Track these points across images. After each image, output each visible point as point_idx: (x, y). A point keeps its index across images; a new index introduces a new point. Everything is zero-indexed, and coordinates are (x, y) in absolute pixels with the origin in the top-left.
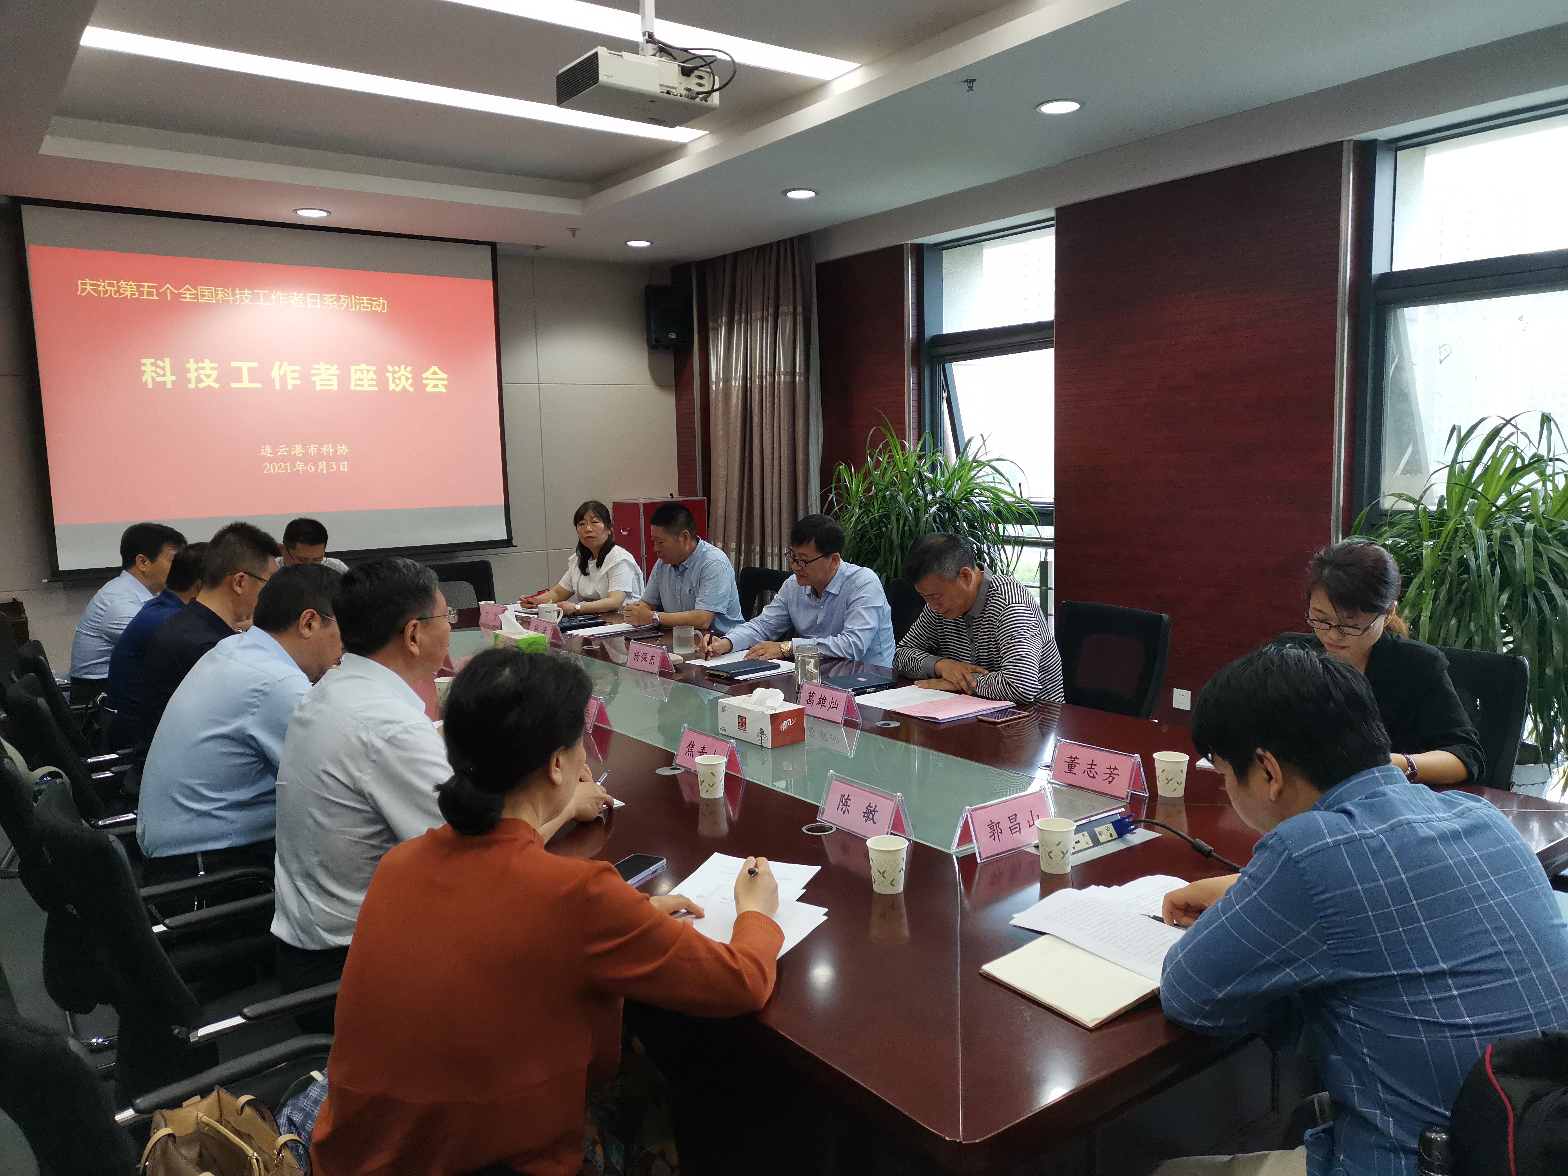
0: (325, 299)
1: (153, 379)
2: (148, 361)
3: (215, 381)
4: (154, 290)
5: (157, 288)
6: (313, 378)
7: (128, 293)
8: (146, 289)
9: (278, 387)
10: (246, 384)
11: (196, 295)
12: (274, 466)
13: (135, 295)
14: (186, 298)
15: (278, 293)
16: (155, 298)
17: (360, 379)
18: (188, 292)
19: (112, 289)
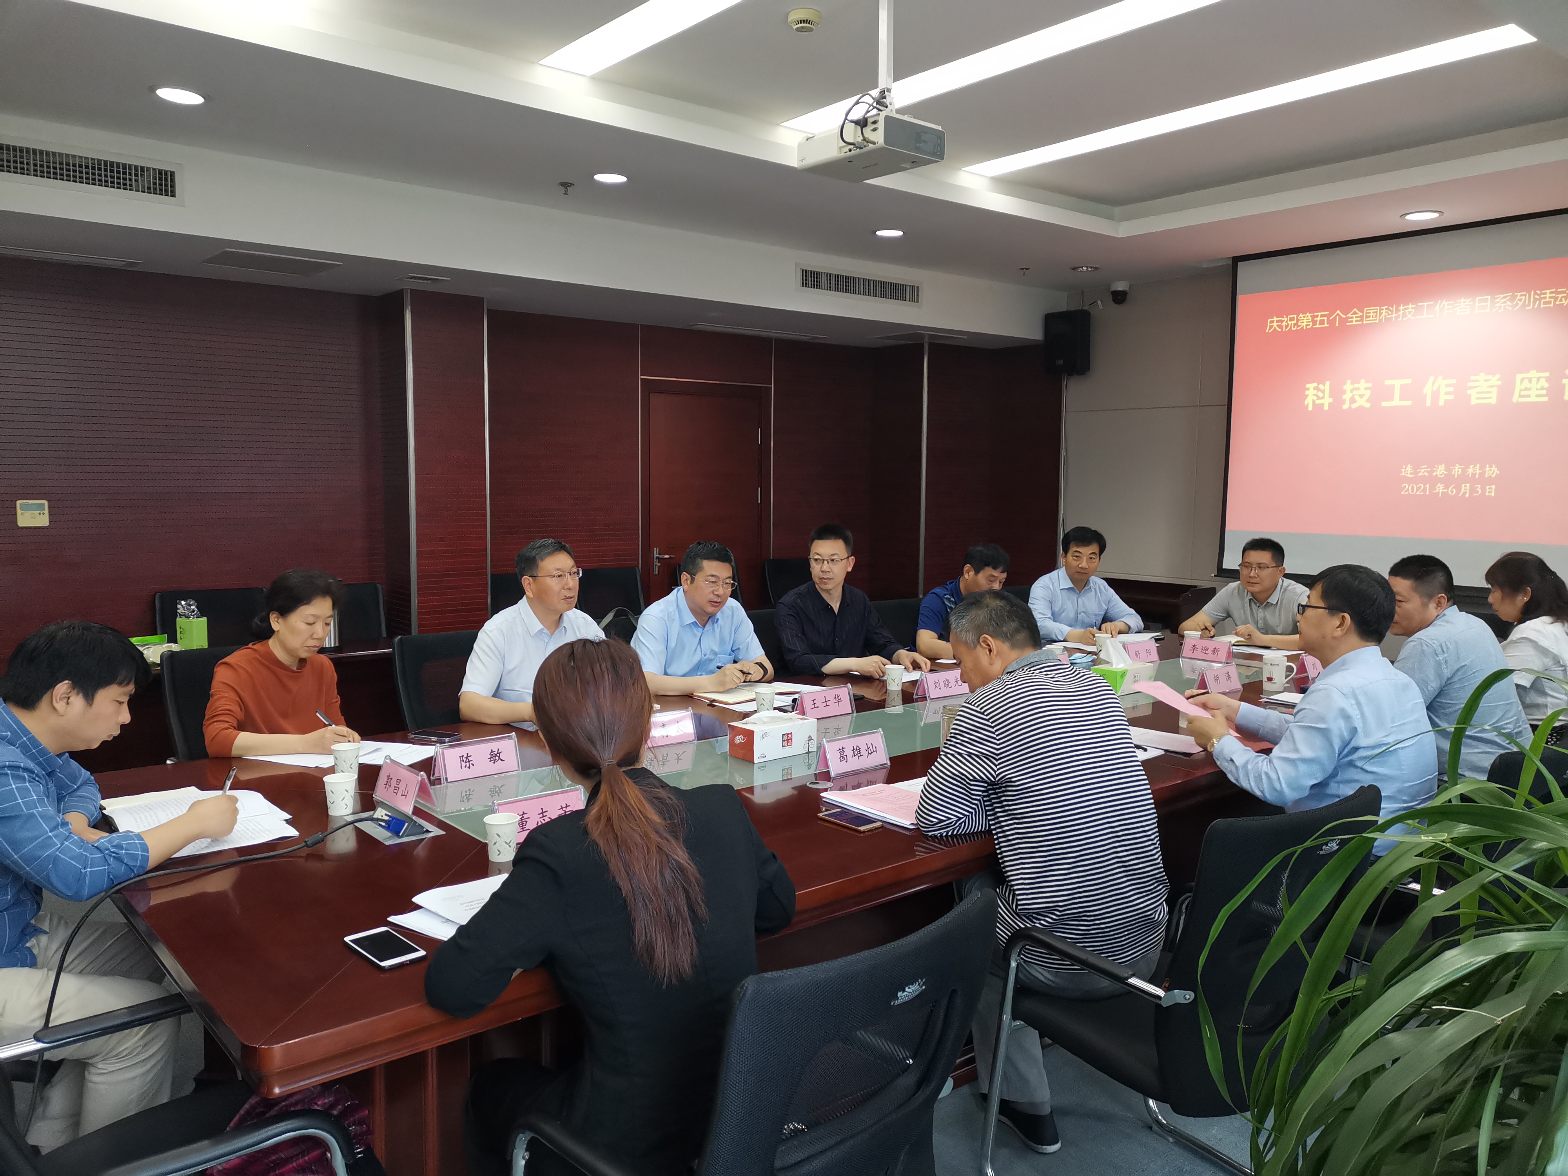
0: (1497, 300)
1: (1314, 401)
2: (1311, 386)
3: (1367, 401)
4: (1326, 318)
5: (1328, 316)
6: (1469, 392)
7: (1304, 324)
8: (1319, 319)
9: (1428, 404)
10: (1396, 402)
11: (1362, 317)
12: (1413, 487)
13: (1309, 325)
14: (1352, 321)
15: (1444, 303)
16: (1326, 325)
17: (1526, 389)
18: (1354, 316)
19: (1293, 322)
